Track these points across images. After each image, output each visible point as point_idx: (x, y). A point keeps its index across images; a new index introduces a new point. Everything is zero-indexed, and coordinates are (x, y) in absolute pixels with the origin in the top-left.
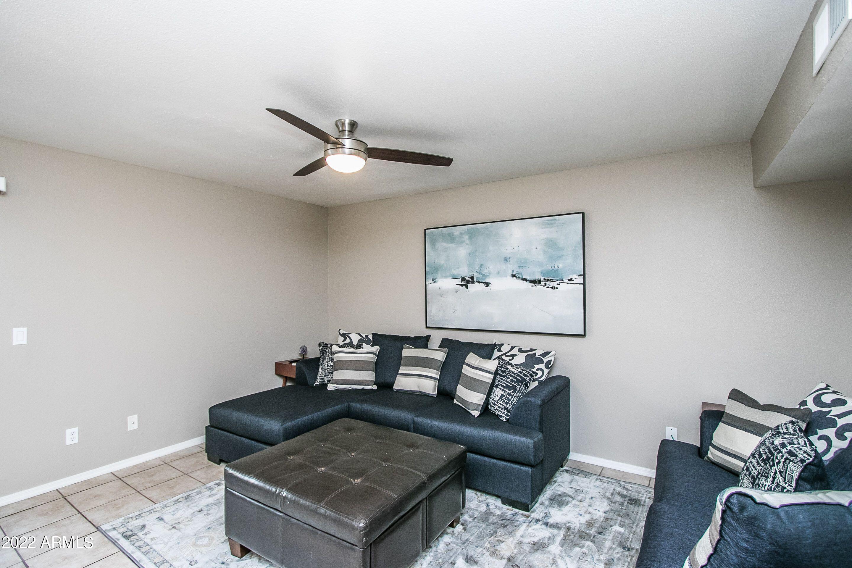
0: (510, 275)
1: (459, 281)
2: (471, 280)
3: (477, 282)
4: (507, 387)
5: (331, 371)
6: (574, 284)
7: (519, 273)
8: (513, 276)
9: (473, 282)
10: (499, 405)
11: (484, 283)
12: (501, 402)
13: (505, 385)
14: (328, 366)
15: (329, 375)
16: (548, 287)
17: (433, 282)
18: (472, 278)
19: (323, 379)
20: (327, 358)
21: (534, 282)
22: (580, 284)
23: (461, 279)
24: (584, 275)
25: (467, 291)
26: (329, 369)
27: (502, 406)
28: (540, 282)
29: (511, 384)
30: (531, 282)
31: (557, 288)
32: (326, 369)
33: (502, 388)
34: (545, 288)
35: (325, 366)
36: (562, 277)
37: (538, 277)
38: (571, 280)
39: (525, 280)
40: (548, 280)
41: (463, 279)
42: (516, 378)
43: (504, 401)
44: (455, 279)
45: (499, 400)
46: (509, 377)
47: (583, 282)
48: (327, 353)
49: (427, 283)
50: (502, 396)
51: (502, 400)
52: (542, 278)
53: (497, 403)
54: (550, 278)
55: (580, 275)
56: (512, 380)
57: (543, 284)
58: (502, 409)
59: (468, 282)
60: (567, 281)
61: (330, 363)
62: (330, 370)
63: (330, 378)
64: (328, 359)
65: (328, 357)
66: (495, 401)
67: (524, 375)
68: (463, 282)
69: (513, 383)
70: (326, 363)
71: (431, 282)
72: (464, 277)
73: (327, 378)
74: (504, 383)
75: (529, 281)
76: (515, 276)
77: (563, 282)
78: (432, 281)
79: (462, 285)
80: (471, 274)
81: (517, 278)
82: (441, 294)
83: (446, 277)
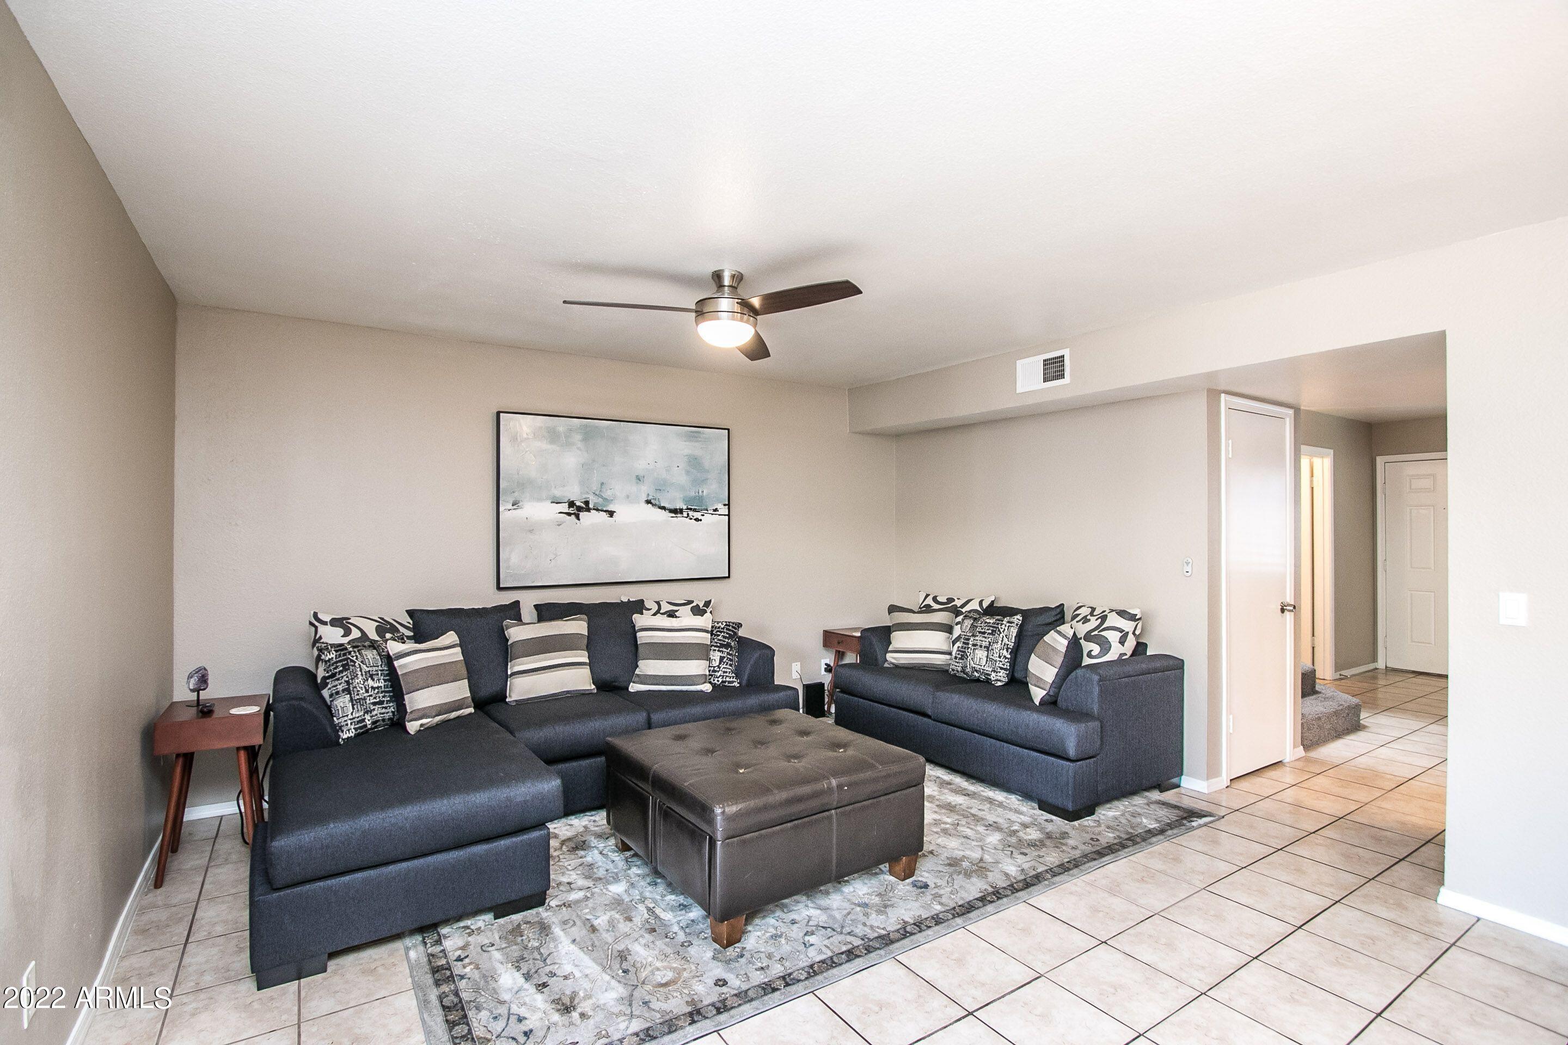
0: (644, 500)
1: (564, 508)
2: (584, 506)
3: (594, 509)
4: (722, 646)
5: (378, 700)
6: (719, 515)
7: (655, 499)
8: (648, 502)
9: (588, 510)
10: (724, 670)
11: (605, 511)
12: (725, 666)
13: (718, 645)
14: (367, 691)
15: (374, 709)
16: (691, 519)
17: (515, 507)
18: (587, 503)
19: (363, 720)
20: (360, 673)
21: (676, 511)
22: (725, 515)
23: (569, 505)
24: (729, 505)
25: (578, 524)
26: (371, 696)
27: (728, 670)
28: (681, 511)
29: (725, 641)
30: (671, 511)
31: (701, 520)
32: (365, 699)
33: (717, 649)
34: (687, 520)
35: (361, 692)
36: (706, 506)
37: (680, 505)
38: (716, 510)
39: (664, 508)
40: (691, 509)
41: (571, 504)
42: (727, 633)
43: (727, 663)
44: (557, 503)
45: (720, 663)
46: (718, 633)
47: (727, 513)
48: (355, 662)
49: (501, 509)
50: (722, 659)
51: (724, 663)
52: (685, 507)
53: (719, 667)
54: (693, 507)
55: (725, 505)
56: (724, 637)
57: (685, 514)
58: (730, 672)
59: (580, 509)
60: (712, 512)
61: (370, 682)
62: (375, 698)
63: (376, 715)
64: (362, 675)
65: (361, 671)
66: (714, 667)
67: (733, 627)
68: (571, 509)
69: (727, 640)
70: (360, 685)
71: (510, 507)
72: (573, 501)
73: (371, 717)
74: (717, 643)
75: (668, 509)
76: (651, 503)
77: (706, 512)
78: (513, 505)
79: (569, 514)
80: (584, 496)
81: (653, 505)
82: (531, 528)
83: (540, 500)
